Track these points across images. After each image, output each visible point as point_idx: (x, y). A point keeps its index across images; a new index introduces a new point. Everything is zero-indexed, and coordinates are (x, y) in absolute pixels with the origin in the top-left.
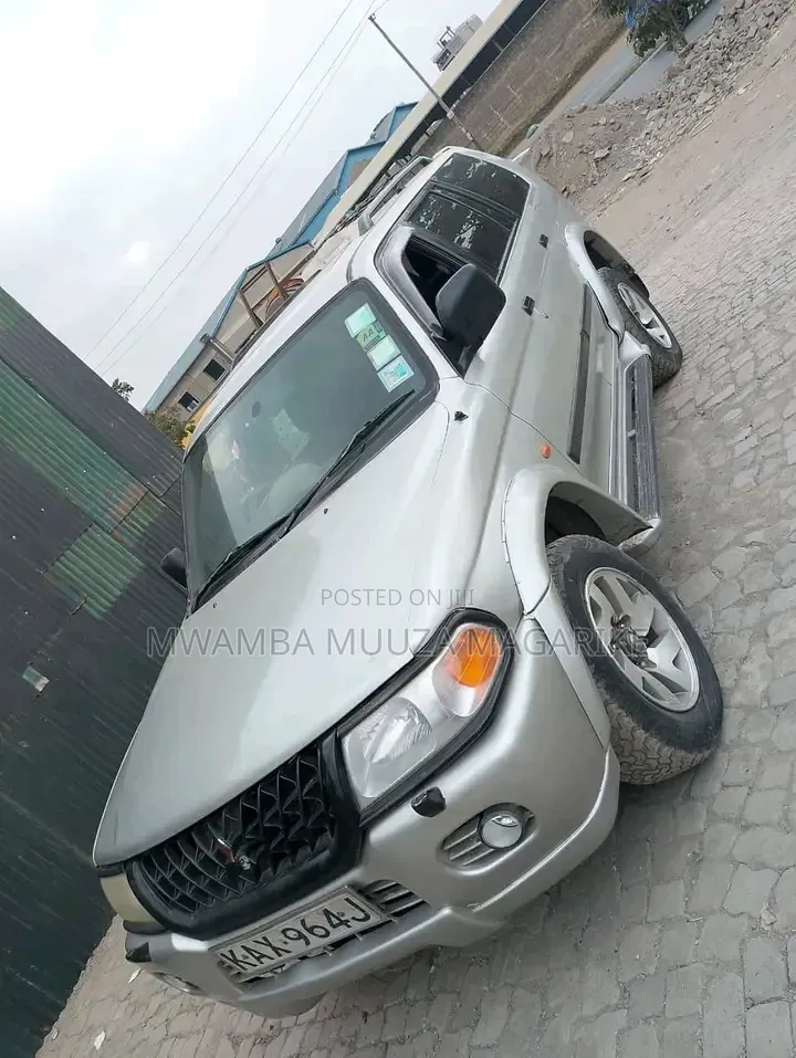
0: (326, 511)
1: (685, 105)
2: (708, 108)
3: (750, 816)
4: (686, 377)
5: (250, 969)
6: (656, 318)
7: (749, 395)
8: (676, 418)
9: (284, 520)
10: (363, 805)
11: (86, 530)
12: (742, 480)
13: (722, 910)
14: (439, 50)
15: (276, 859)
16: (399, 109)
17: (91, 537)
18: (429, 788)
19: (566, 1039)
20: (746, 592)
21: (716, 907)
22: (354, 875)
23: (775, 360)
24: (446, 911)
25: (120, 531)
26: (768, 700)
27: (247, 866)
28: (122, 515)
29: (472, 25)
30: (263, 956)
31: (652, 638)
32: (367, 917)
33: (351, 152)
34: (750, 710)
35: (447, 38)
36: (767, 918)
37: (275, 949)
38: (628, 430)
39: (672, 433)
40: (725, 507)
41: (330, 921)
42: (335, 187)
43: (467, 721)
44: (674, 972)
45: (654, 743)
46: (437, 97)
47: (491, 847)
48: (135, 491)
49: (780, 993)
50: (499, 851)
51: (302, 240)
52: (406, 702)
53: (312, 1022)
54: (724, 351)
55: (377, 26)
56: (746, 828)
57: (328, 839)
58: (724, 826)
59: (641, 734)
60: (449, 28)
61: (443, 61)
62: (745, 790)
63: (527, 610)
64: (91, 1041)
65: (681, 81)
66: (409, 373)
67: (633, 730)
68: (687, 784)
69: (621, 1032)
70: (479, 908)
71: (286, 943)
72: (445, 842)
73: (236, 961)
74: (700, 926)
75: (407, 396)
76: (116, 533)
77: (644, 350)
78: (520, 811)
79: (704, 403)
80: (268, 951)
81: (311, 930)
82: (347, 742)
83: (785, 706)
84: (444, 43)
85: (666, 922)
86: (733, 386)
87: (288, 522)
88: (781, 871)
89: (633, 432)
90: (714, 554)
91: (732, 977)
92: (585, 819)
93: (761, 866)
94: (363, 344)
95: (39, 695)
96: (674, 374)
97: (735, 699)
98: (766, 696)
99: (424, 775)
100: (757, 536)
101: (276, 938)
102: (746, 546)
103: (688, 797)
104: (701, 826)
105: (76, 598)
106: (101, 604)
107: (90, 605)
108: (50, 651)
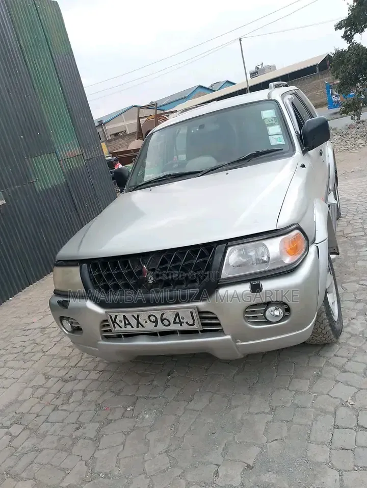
0: (227, 174)
1: (351, 140)
2: (360, 146)
3: (347, 368)
5: (118, 328)
9: (200, 172)
10: (222, 277)
11: (50, 153)
13: (328, 395)
14: (254, 69)
15: (167, 284)
16: (228, 82)
17: (51, 157)
18: (258, 282)
20: (357, 298)
21: (325, 392)
24: (229, 337)
25: (63, 162)
26: (363, 335)
27: (151, 282)
28: (67, 157)
29: (272, 68)
30: (130, 324)
32: (193, 324)
33: (201, 87)
34: (353, 335)
35: (260, 67)
37: (138, 323)
40: (352, 269)
41: (175, 319)
42: (187, 96)
44: (299, 409)
46: (248, 85)
47: (266, 319)
48: (77, 151)
49: (352, 427)
50: (268, 322)
51: (162, 108)
52: (264, 245)
54: (361, 221)
55: (241, 43)
56: (345, 371)
58: (334, 368)
60: (262, 64)
61: (254, 74)
62: (346, 360)
63: (316, 241)
65: (354, 131)
66: (283, 142)
68: (318, 350)
69: (269, 422)
70: (240, 344)
71: (146, 322)
72: (248, 307)
73: (114, 322)
74: (315, 398)
75: (279, 150)
76: (61, 162)
77: (336, 202)
79: (348, 234)
80: (134, 322)
81: (162, 320)
82: (230, 249)
84: (258, 68)
85: (297, 392)
86: (363, 233)
87: (202, 173)
88: (360, 389)
91: (330, 416)
92: (303, 329)
93: (349, 385)
94: (266, 123)
101: (143, 317)
103: (317, 354)
104: (322, 365)
105: (33, 177)
106: (41, 186)
107: (37, 183)
108: (12, 191)
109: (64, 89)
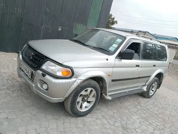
3: (65, 124)
4: (145, 99)
6: (155, 91)
7: (144, 109)
8: (137, 100)
10: (41, 68)
12: (127, 111)
13: (49, 123)
15: (33, 61)
17: (84, 26)
18: (45, 74)
19: (26, 110)
20: (105, 116)
22: (34, 71)
23: (152, 110)
24: (34, 85)
30: (22, 66)
31: (88, 102)
32: (30, 76)
33: (176, 38)
34: (83, 120)
36: (49, 129)
38: (128, 91)
39: (134, 100)
40: (120, 110)
41: (28, 72)
42: (169, 38)
43: (56, 75)
44: (38, 120)
45: (69, 105)
47: (42, 86)
49: (37, 132)
51: (157, 38)
53: (23, 81)
54: (152, 103)
56: (63, 124)
57: (37, 65)
58: (63, 121)
59: (70, 103)
62: (69, 122)
63: (77, 78)
64: (15, 58)
66: (113, 51)
67: (69, 101)
69: (28, 116)
70: (36, 89)
72: (41, 80)
74: (46, 121)
75: (109, 52)
76: (87, 29)
77: (145, 90)
78: (48, 88)
79: (141, 103)
81: (26, 70)
82: (48, 61)
83: (85, 124)
86: (145, 106)
89: (128, 92)
90: (111, 110)
93: (57, 126)
94: (115, 43)
95: (58, 30)
96: (146, 98)
97: (85, 118)
98: (86, 121)
99: (47, 73)
100: (115, 115)
101: (24, 67)
102: (113, 114)
104: (62, 118)
105: (74, 28)
106: (75, 32)
107: (74, 31)
108: (65, 28)
109: (102, 9)
